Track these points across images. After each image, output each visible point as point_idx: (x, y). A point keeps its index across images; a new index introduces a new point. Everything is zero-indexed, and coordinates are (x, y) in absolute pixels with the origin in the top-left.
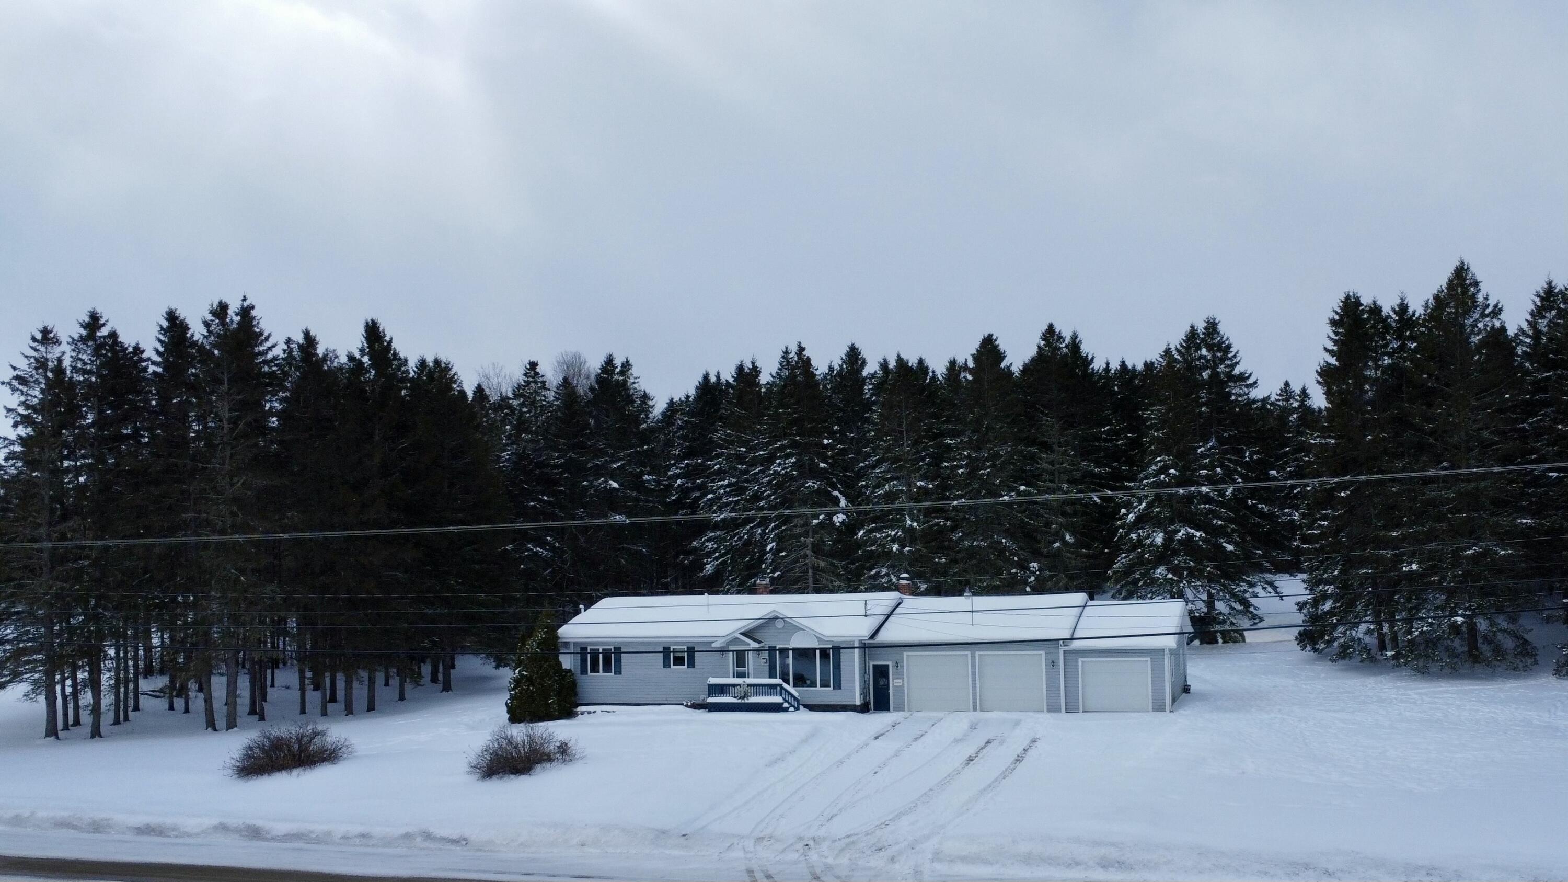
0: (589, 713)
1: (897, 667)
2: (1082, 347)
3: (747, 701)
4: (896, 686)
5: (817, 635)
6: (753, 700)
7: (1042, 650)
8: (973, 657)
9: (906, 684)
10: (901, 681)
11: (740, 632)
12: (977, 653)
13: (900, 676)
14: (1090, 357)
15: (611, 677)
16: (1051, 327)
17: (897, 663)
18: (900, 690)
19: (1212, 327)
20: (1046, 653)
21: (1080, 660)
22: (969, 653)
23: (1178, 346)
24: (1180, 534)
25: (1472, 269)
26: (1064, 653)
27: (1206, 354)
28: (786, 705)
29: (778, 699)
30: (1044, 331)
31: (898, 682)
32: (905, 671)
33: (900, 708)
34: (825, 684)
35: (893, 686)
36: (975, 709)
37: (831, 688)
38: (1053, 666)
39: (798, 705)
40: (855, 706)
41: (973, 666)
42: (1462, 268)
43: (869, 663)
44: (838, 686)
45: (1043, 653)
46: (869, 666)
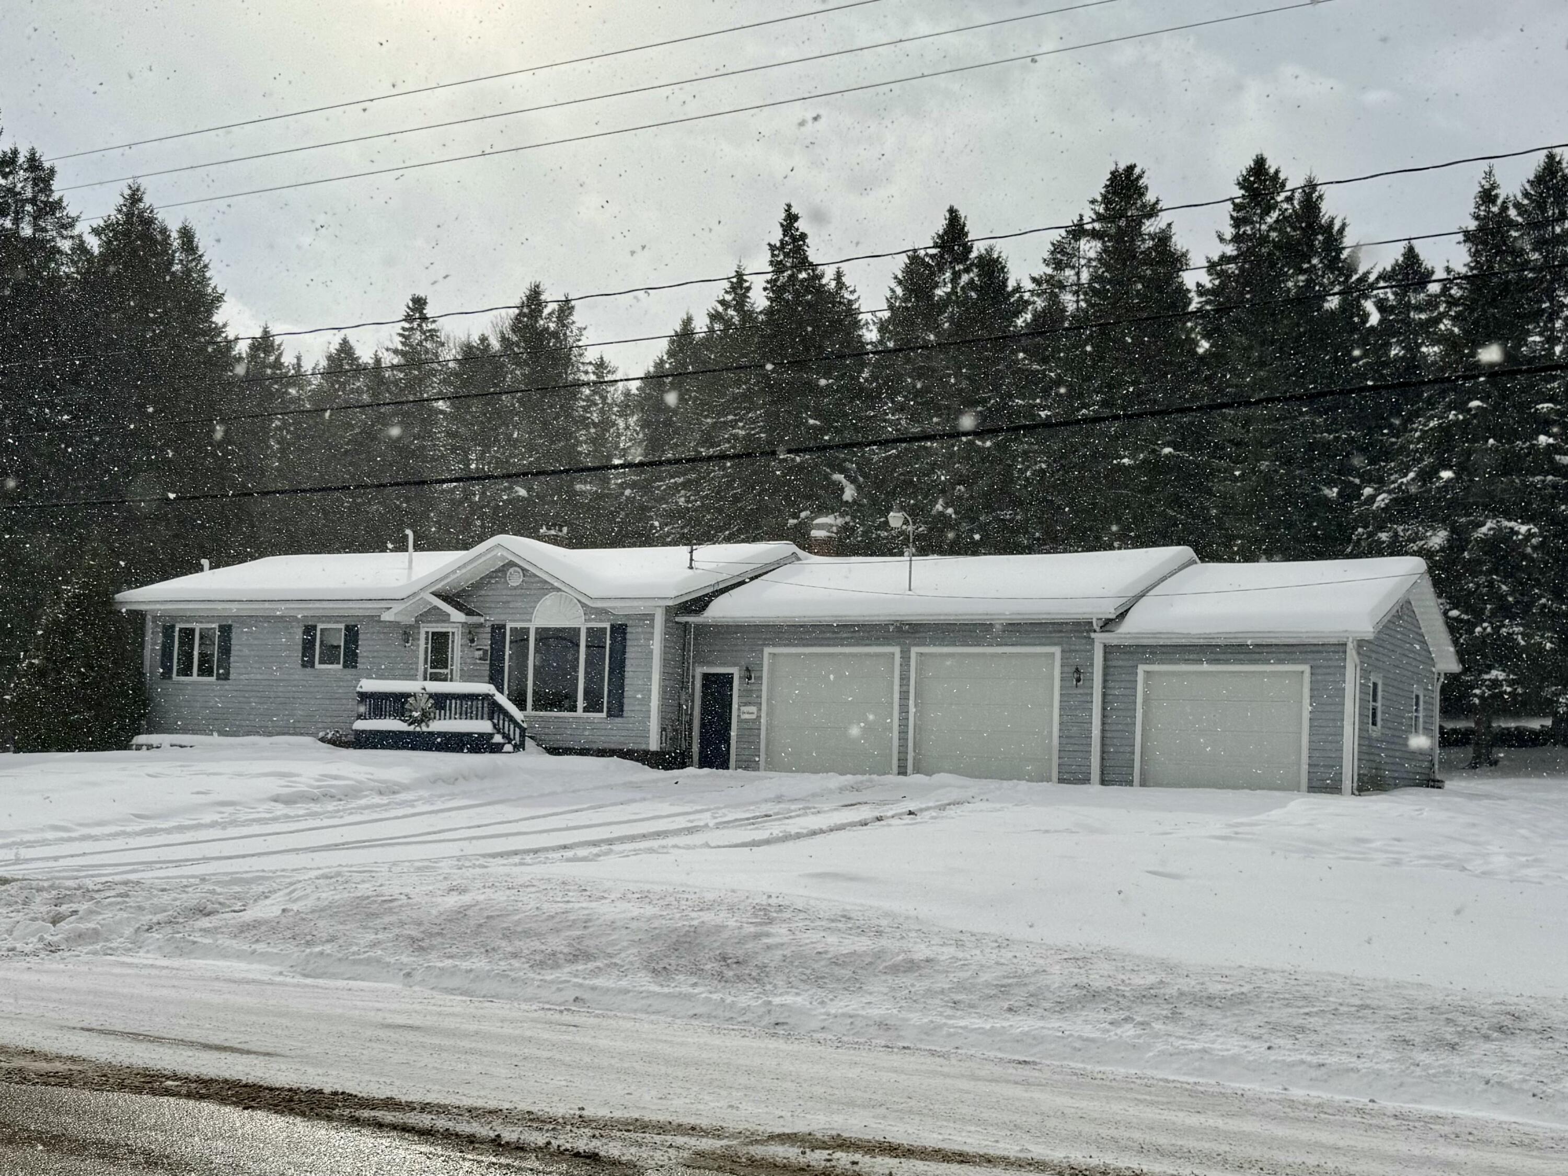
0: (150, 747)
1: (750, 678)
2: (1323, 207)
3: (424, 729)
4: (747, 721)
5: (584, 600)
6: (438, 725)
7: (1055, 644)
8: (906, 657)
9: (763, 714)
10: (753, 709)
11: (433, 589)
12: (914, 650)
13: (751, 698)
15: (210, 684)
16: (1260, 162)
17: (748, 670)
18: (751, 729)
20: (1063, 651)
21: (1141, 669)
22: (897, 650)
23: (1519, 197)
26: (1105, 653)
28: (498, 739)
29: (483, 726)
30: (1245, 173)
31: (749, 713)
32: (764, 688)
33: (749, 764)
34: (593, 705)
35: (740, 721)
36: (902, 771)
37: (604, 715)
38: (1078, 680)
39: (522, 736)
40: (646, 752)
41: (904, 679)
43: (694, 670)
44: (617, 710)
45: (1057, 650)
46: (693, 677)
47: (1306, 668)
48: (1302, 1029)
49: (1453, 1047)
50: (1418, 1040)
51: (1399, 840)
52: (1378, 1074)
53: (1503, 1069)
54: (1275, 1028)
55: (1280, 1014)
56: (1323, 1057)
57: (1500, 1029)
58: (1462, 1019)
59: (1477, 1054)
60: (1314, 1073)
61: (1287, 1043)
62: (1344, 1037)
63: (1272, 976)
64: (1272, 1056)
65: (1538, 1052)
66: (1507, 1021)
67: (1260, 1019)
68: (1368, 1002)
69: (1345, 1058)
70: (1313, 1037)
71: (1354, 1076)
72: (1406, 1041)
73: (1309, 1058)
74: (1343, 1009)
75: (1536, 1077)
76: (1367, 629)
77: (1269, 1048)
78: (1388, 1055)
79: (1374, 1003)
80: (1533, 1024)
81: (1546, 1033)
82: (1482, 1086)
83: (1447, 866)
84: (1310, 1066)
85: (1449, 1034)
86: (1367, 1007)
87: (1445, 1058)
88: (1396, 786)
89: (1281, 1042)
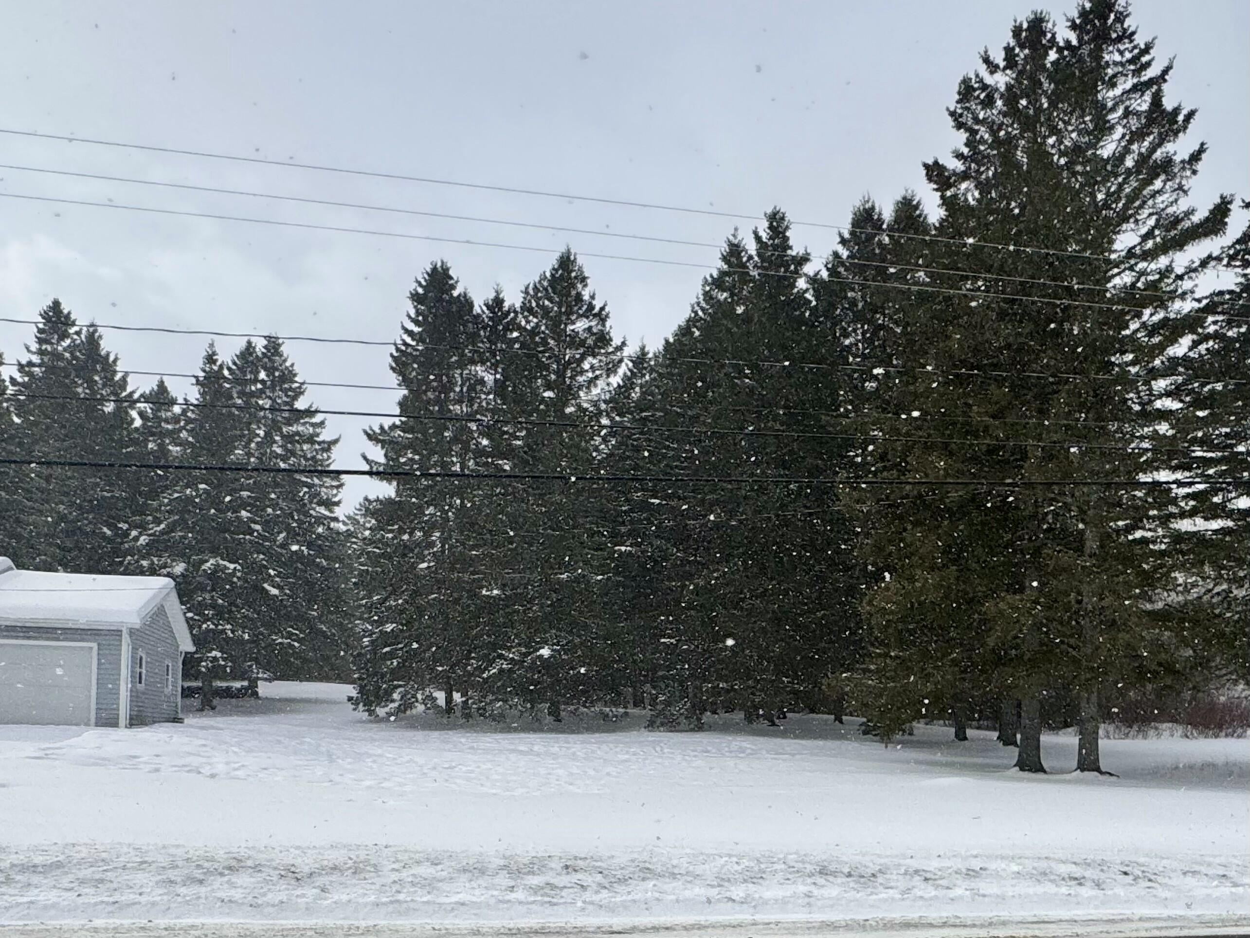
2: (102, 343)
14: (112, 358)
19: (273, 346)
24: (208, 564)
25: (580, 261)
27: (266, 378)
30: (45, 309)
42: (568, 258)
47: (95, 645)
48: (101, 881)
49: (201, 882)
50: (179, 879)
51: (157, 756)
52: (154, 904)
53: (233, 892)
54: (82, 882)
55: (87, 873)
56: (117, 897)
57: (230, 868)
58: (206, 865)
59: (216, 885)
60: (110, 908)
61: (92, 891)
62: (131, 884)
63: (78, 848)
64: (80, 900)
65: (252, 880)
66: (234, 863)
67: (71, 877)
68: (146, 859)
69: (132, 896)
70: (108, 885)
71: (137, 906)
72: (171, 882)
73: (106, 899)
74: (129, 865)
75: (252, 895)
76: (135, 621)
77: (79, 895)
78: (161, 891)
79: (149, 859)
80: (250, 863)
81: (257, 868)
82: (219, 904)
83: (189, 771)
84: (107, 903)
85: (198, 874)
86: (145, 862)
87: (195, 889)
88: (154, 722)
89: (87, 890)
